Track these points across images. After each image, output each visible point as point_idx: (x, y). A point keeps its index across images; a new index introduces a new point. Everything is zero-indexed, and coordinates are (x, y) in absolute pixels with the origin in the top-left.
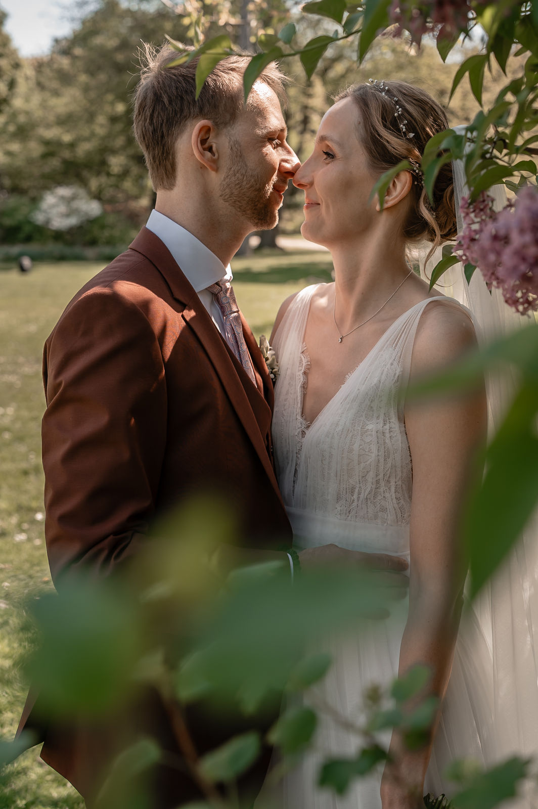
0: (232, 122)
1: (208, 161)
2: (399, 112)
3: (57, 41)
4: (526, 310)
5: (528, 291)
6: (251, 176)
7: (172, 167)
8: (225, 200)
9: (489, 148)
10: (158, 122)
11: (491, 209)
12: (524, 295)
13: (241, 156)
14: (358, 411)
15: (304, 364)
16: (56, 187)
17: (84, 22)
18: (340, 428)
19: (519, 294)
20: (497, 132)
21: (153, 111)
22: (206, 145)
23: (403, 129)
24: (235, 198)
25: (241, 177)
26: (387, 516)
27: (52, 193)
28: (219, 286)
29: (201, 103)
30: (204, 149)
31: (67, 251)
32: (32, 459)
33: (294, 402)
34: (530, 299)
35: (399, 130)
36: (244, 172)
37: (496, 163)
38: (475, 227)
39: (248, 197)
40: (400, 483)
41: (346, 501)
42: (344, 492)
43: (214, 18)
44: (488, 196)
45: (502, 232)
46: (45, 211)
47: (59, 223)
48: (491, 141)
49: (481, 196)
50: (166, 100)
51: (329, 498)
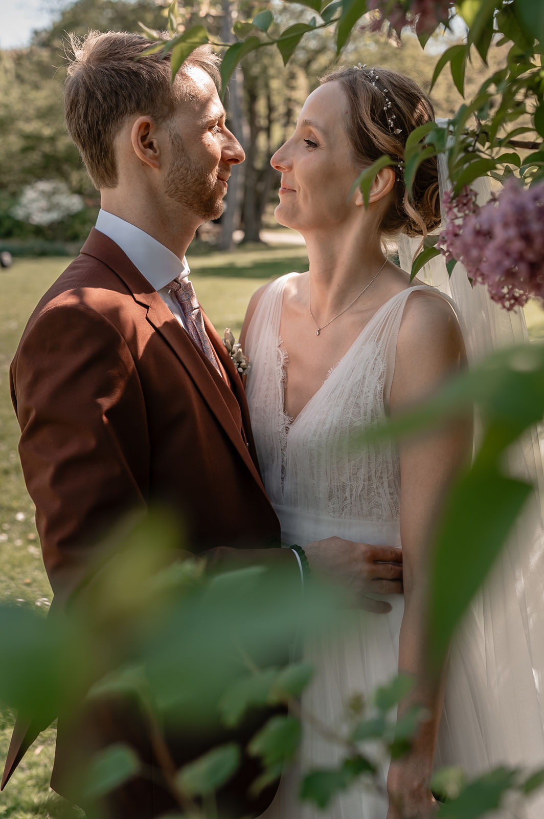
0: (170, 114)
1: (150, 158)
2: (388, 105)
3: (36, 33)
4: (512, 306)
5: (514, 287)
6: (195, 169)
7: (112, 166)
8: (171, 196)
9: (472, 142)
10: (93, 121)
11: (474, 203)
12: (510, 291)
13: (183, 150)
14: (344, 408)
15: (282, 358)
16: (36, 182)
17: (63, 14)
18: (327, 426)
19: (505, 290)
20: (479, 124)
21: (87, 109)
22: (146, 142)
23: (390, 124)
24: (181, 193)
25: (185, 172)
26: (382, 512)
27: (33, 188)
28: (178, 283)
29: (137, 97)
30: (145, 146)
31: (47, 246)
32: (13, 458)
33: (275, 398)
34: (517, 295)
35: (386, 125)
36: (187, 166)
37: (480, 157)
38: (459, 222)
39: (193, 191)
40: (392, 478)
41: (338, 498)
42: (336, 490)
43: (195, 9)
44: (471, 190)
45: (485, 227)
46: (25, 206)
47: (41, 217)
48: (473, 134)
49: (464, 190)
50: (100, 97)
51: (320, 496)
